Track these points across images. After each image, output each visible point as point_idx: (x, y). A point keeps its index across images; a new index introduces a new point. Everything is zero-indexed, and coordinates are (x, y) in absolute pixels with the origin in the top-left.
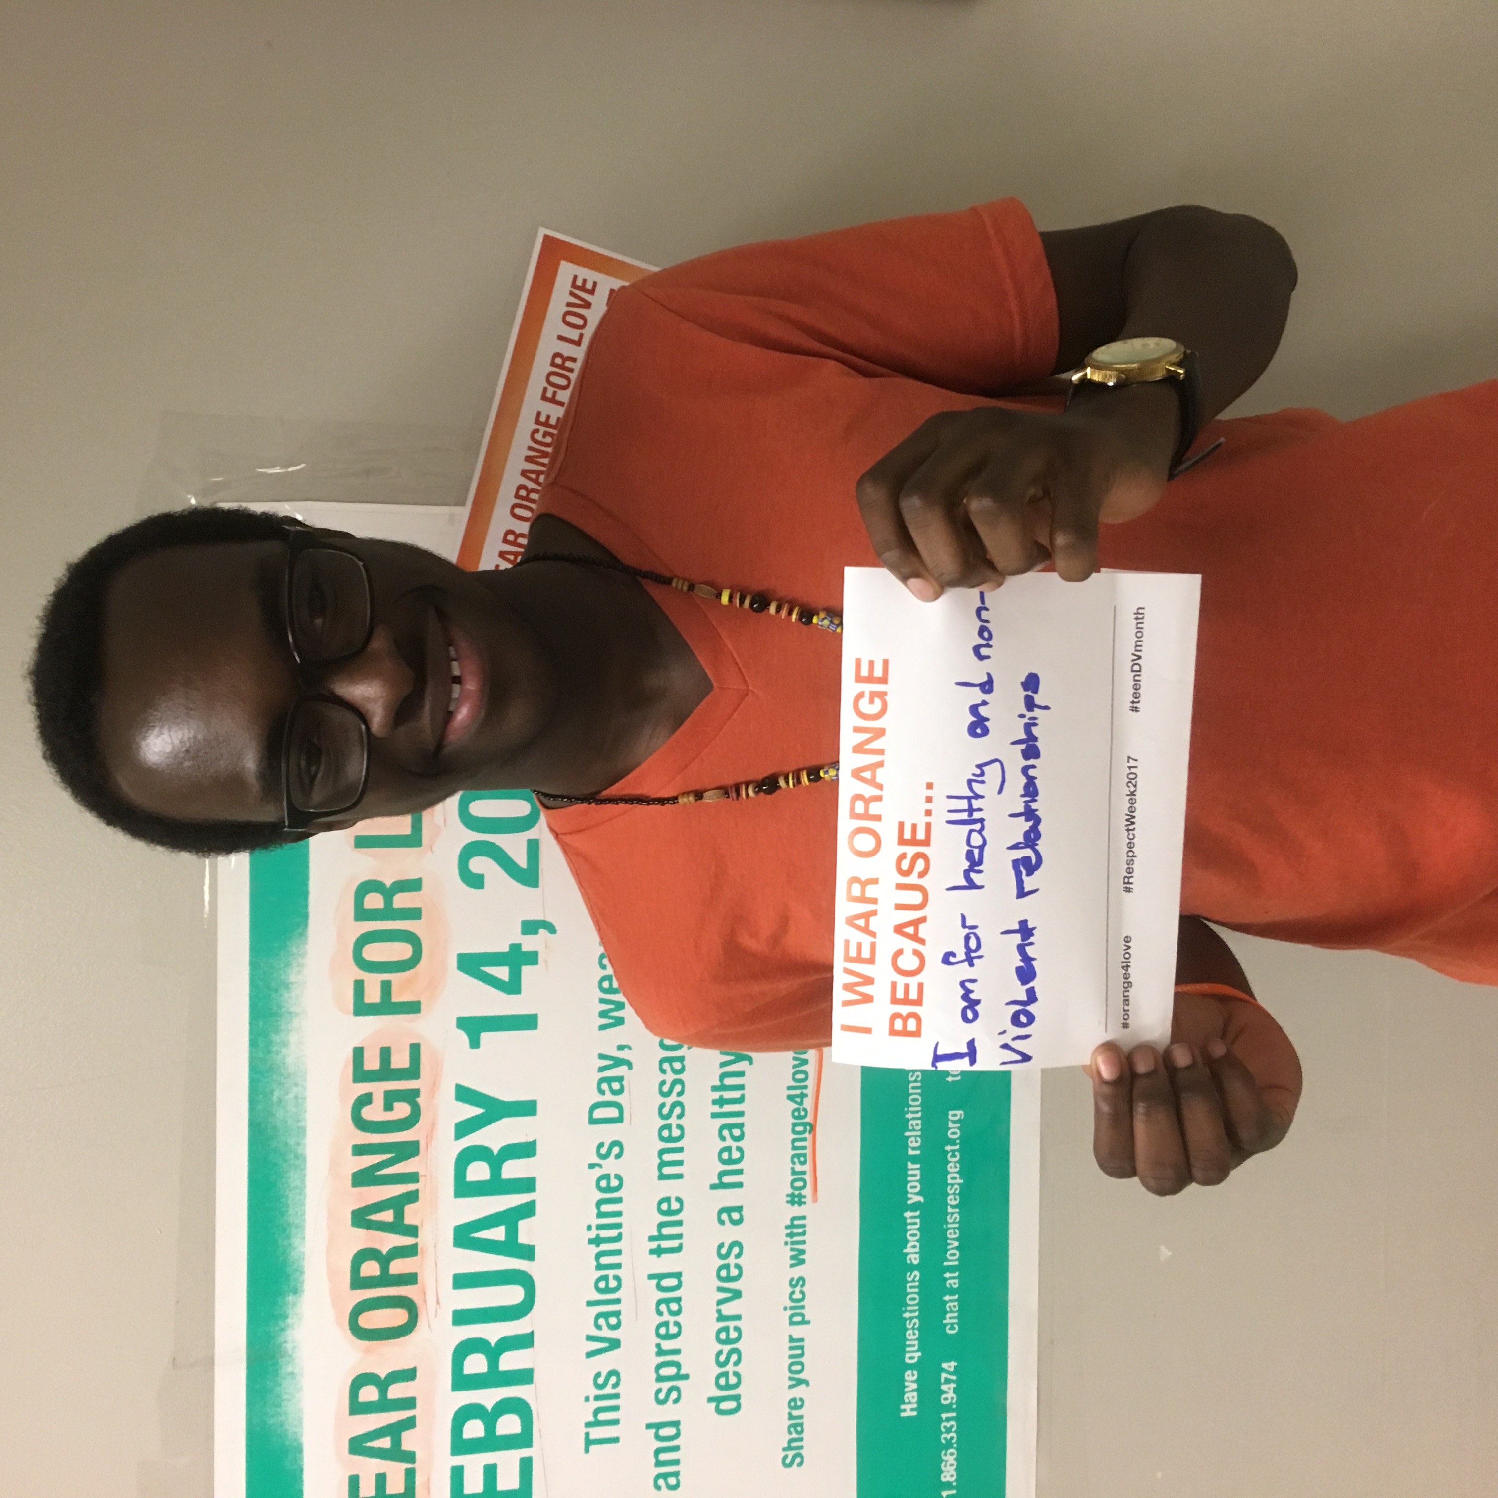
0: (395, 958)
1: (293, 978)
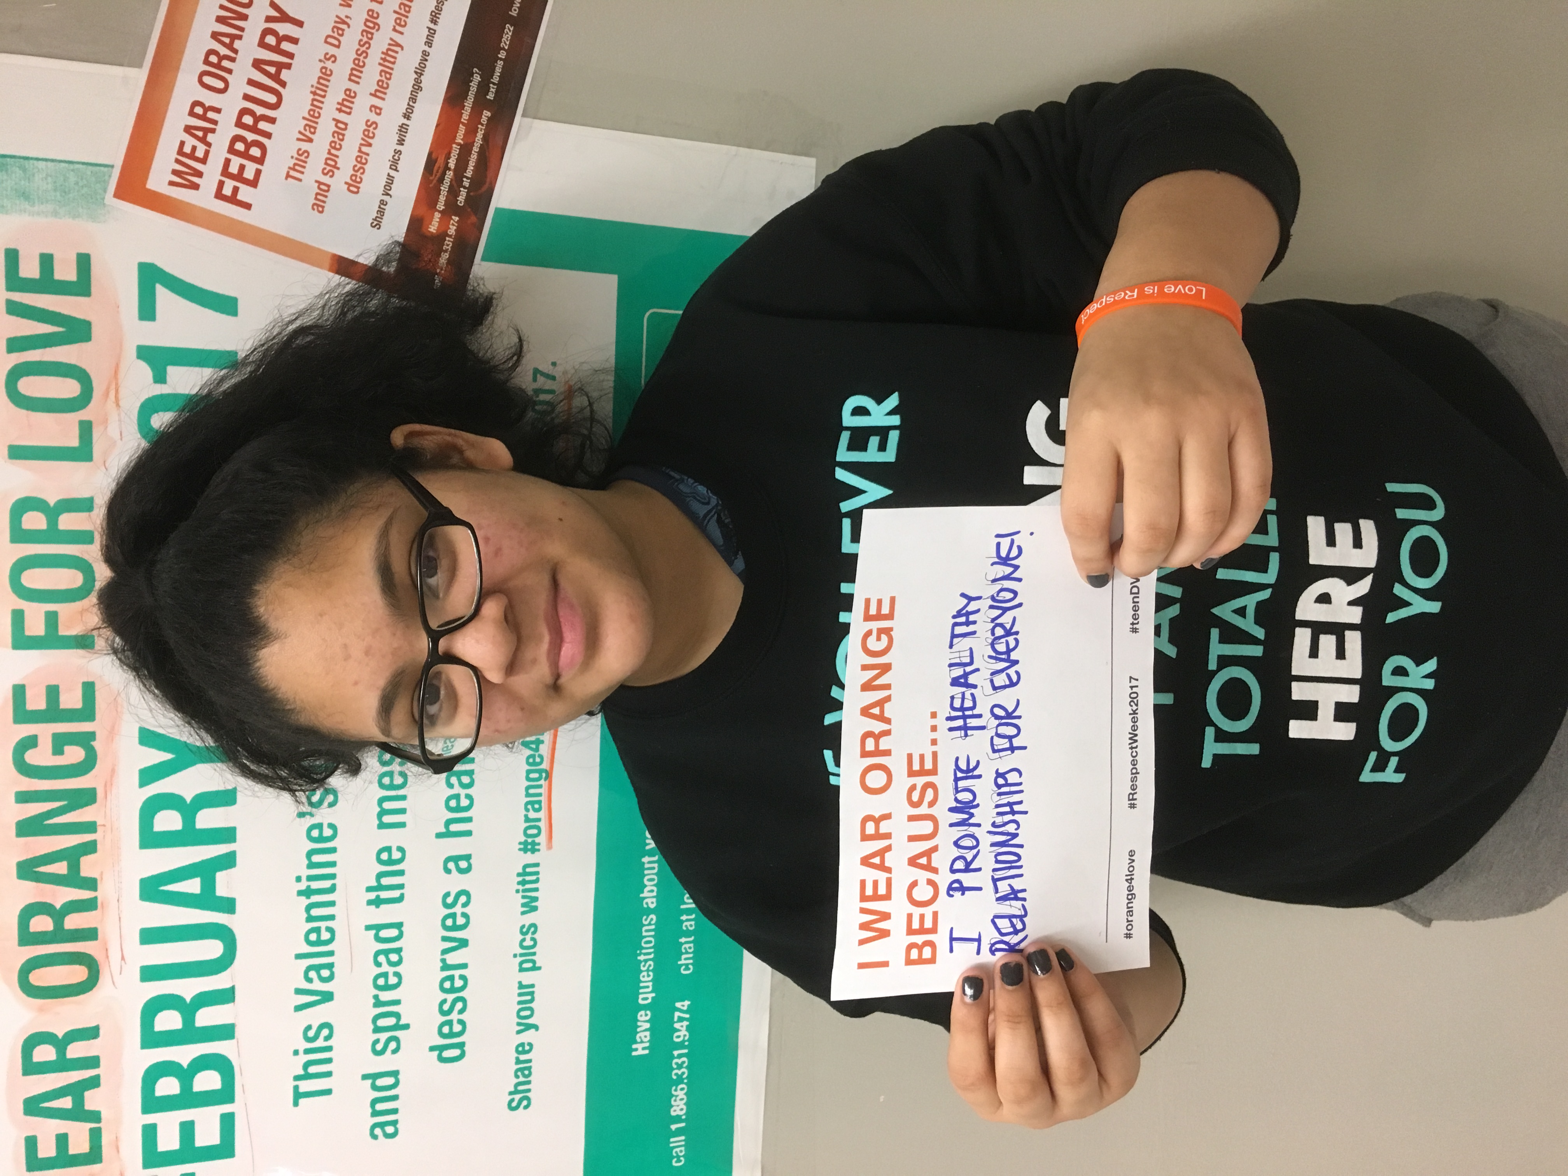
0: (60, 586)
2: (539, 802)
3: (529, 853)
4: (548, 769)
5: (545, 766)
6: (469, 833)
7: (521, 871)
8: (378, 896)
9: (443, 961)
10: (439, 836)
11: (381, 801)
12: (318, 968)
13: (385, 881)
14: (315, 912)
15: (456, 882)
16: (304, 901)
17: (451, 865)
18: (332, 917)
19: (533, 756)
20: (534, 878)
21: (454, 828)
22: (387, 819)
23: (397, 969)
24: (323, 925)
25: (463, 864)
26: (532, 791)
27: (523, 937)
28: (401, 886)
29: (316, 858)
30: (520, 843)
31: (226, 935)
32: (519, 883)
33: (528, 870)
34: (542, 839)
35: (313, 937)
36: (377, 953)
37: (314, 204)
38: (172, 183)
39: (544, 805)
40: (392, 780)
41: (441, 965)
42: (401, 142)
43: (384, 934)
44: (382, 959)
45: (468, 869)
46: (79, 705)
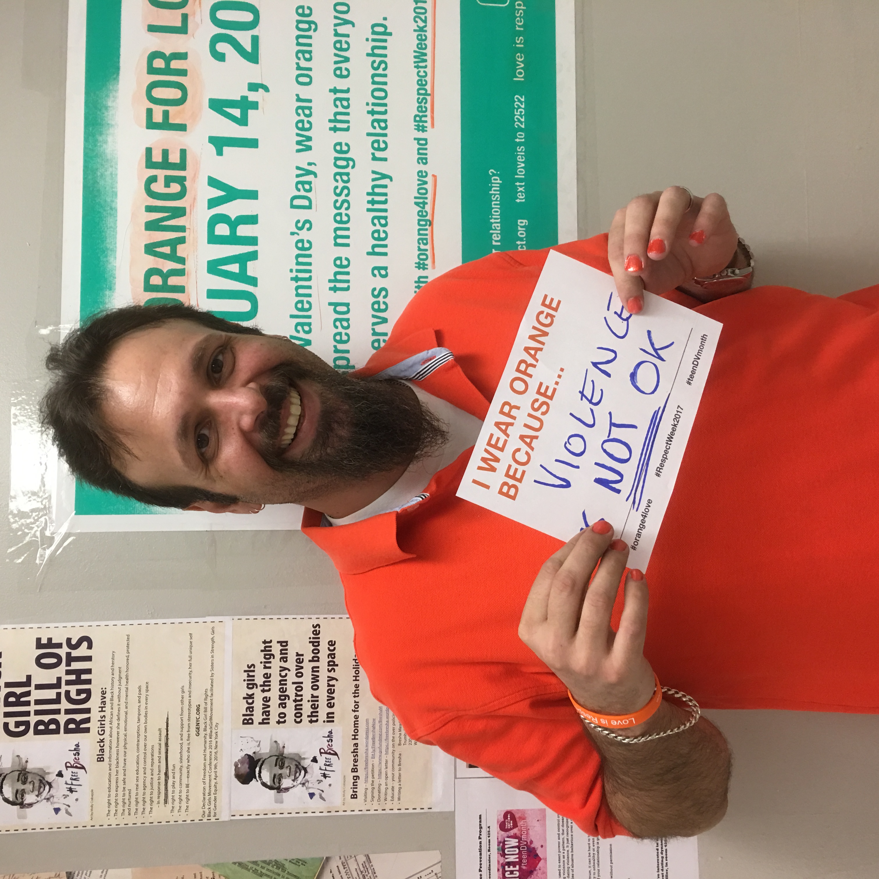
0: (171, 97)
1: (110, 104)
2: (426, 239)
3: (421, 270)
4: (431, 219)
5: (429, 217)
6: (385, 254)
7: (417, 280)
8: (335, 286)
9: (373, 329)
10: (368, 254)
11: (336, 230)
12: (302, 325)
13: (339, 277)
14: (301, 291)
15: (379, 283)
16: (294, 284)
17: (376, 272)
18: (310, 295)
19: (422, 211)
21: (377, 250)
22: (339, 241)
23: (347, 331)
24: (305, 299)
25: (383, 272)
26: (421, 232)
28: (348, 281)
29: (301, 260)
30: (416, 263)
31: (252, 298)
33: (421, 280)
34: (429, 262)
35: (300, 306)
36: (336, 320)
39: (429, 241)
40: (341, 218)
41: (372, 332)
43: (339, 309)
44: (338, 324)
45: (386, 276)
46: (178, 161)
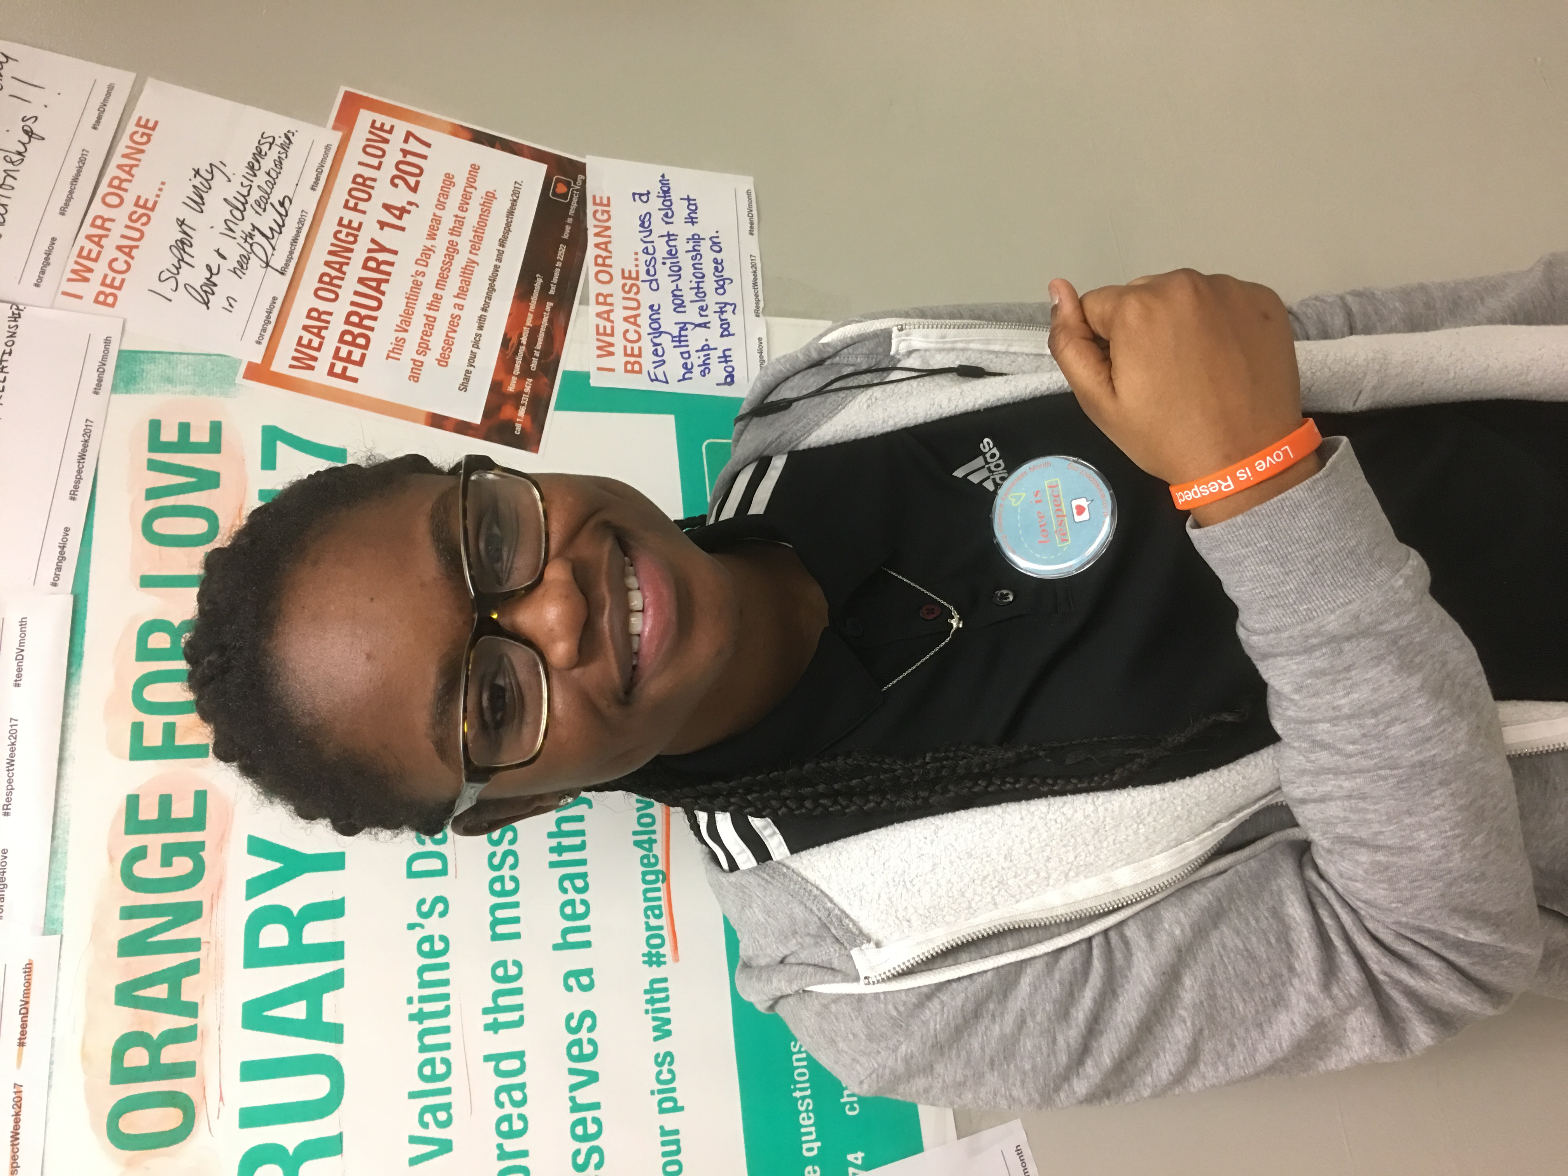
0: (181, 698)
2: (659, 907)
3: (654, 966)
4: (664, 870)
5: (660, 867)
6: (587, 944)
7: (648, 987)
8: (495, 1019)
9: (572, 1100)
10: (556, 947)
11: (494, 908)
12: (434, 1109)
13: (503, 1001)
14: (429, 1040)
15: (579, 1002)
16: (416, 1027)
17: (572, 982)
18: (447, 1046)
19: (648, 857)
20: (662, 995)
21: (572, 938)
22: (501, 929)
23: (522, 1110)
24: (438, 1055)
26: (650, 895)
27: (658, 1069)
28: (520, 1007)
29: (428, 976)
30: (644, 955)
31: (333, 1069)
32: (647, 1002)
33: (656, 986)
34: (666, 950)
35: (427, 1070)
36: (499, 1091)
37: (410, 376)
38: (291, 366)
39: (665, 910)
40: (503, 886)
41: (570, 1105)
42: (481, 328)
44: (503, 1097)
45: (590, 986)
46: (190, 814)
